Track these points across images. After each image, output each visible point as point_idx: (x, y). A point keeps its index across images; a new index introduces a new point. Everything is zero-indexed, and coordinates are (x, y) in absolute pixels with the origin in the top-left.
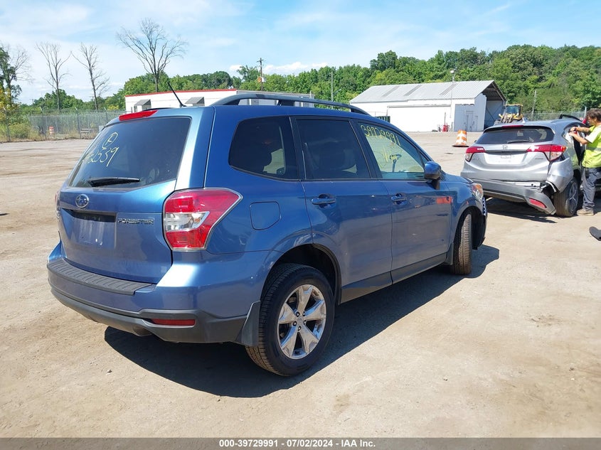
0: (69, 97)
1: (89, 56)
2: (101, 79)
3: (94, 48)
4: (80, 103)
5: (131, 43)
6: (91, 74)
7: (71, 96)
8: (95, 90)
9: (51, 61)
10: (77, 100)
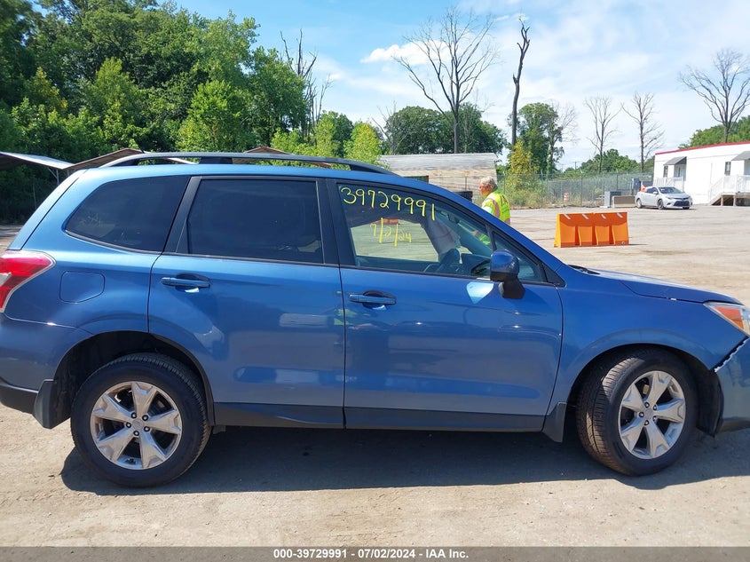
0: (622, 158)
1: (642, 107)
2: (653, 134)
3: (650, 96)
4: (632, 164)
5: (696, 83)
6: (642, 128)
7: (624, 156)
8: (643, 147)
9: (598, 117)
10: (630, 161)
